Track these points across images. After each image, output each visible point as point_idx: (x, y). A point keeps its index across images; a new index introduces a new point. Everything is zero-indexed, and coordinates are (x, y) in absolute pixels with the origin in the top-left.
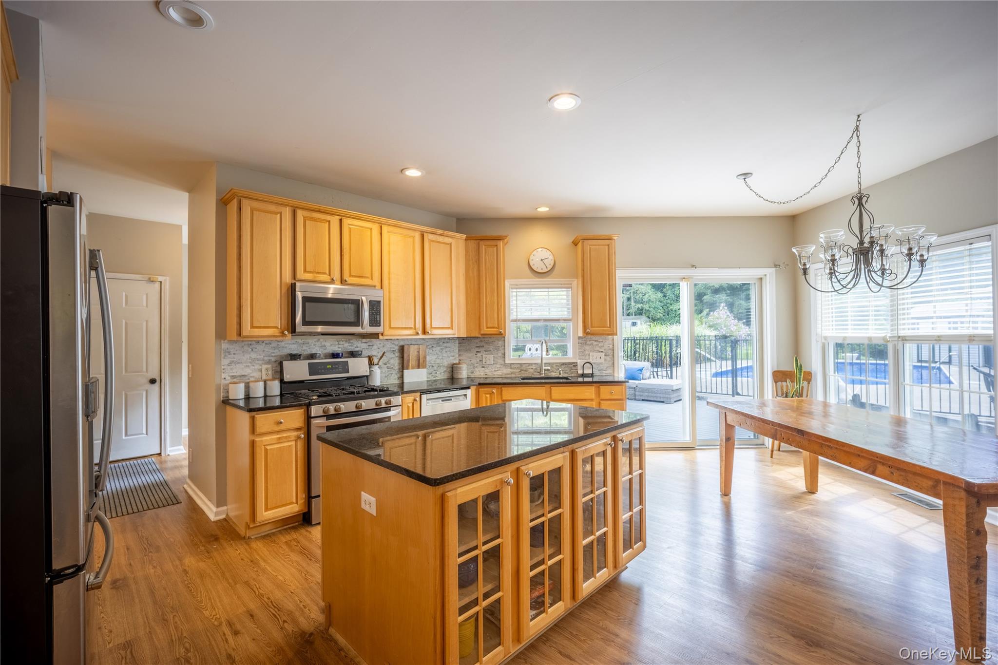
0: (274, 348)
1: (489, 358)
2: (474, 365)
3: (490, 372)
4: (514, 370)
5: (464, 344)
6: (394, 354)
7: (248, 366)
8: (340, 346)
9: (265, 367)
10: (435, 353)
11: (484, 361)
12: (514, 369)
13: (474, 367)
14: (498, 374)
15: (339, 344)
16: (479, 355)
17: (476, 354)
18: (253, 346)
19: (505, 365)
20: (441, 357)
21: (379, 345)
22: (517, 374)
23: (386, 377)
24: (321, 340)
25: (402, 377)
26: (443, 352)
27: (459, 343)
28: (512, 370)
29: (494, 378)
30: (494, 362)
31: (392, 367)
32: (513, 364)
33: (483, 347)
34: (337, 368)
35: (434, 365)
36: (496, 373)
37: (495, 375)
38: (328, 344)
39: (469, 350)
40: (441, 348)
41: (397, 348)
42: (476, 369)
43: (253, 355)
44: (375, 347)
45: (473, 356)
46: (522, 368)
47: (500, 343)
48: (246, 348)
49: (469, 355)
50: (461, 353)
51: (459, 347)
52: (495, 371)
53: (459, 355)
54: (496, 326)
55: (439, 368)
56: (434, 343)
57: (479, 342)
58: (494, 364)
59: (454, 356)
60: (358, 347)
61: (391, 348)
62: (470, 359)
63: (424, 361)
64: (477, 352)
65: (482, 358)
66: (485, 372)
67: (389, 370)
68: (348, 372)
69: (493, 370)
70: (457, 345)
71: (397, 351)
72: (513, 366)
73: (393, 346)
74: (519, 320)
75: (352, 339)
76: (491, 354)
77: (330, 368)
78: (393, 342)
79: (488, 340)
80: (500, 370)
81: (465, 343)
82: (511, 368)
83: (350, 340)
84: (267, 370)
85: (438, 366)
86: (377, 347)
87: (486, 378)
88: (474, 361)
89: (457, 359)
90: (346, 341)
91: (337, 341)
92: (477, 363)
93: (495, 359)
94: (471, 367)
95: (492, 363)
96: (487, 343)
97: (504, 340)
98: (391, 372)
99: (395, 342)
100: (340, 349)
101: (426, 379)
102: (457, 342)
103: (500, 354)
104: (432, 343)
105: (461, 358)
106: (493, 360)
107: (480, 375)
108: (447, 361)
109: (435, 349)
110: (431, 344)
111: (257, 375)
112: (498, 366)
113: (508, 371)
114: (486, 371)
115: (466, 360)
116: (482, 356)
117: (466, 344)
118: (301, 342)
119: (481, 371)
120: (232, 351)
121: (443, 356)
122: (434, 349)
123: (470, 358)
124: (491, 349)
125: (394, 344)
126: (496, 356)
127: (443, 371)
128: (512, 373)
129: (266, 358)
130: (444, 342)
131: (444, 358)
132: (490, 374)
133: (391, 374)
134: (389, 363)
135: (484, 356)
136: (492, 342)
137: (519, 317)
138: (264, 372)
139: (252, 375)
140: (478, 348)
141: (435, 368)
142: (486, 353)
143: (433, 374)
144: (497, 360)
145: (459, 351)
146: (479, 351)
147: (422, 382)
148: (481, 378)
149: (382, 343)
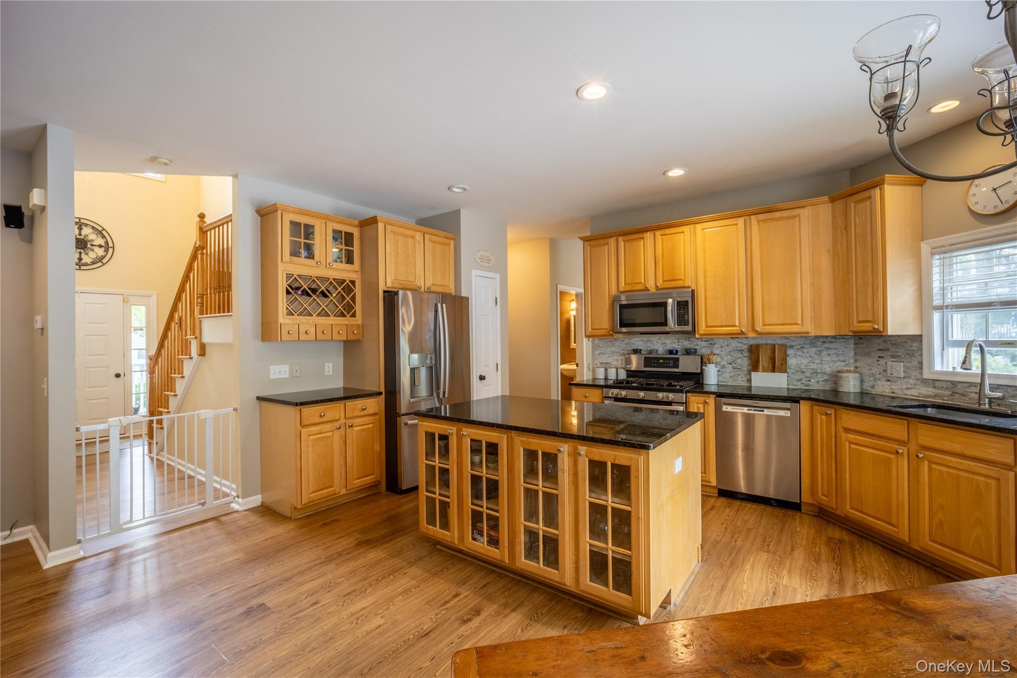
0: (627, 344)
1: (898, 368)
2: (875, 375)
3: (900, 389)
4: (940, 392)
5: (861, 346)
6: (742, 353)
7: (609, 357)
8: (680, 344)
9: (620, 358)
10: (808, 356)
11: (889, 372)
12: (939, 389)
13: (875, 379)
14: (912, 394)
15: (678, 342)
16: (882, 362)
17: (878, 361)
18: (613, 342)
19: (925, 382)
20: (818, 361)
21: (722, 344)
22: (945, 398)
23: (731, 377)
24: (662, 338)
25: (750, 381)
26: (822, 355)
27: (855, 344)
28: (936, 391)
29: (907, 399)
30: (906, 375)
31: (739, 367)
32: (938, 380)
33: (889, 350)
34: (669, 363)
35: (804, 370)
36: (906, 392)
37: (906, 395)
38: (668, 342)
39: (868, 354)
40: (819, 349)
41: (745, 347)
42: (879, 383)
43: (613, 349)
44: (717, 346)
45: (873, 362)
46: (956, 390)
47: (915, 344)
48: (608, 343)
49: (869, 361)
50: (859, 358)
51: (854, 349)
52: (907, 389)
53: (856, 361)
54: (871, 319)
55: (814, 375)
56: (806, 342)
57: (883, 342)
58: (904, 377)
59: (844, 361)
60: (698, 345)
61: (737, 347)
62: (870, 368)
63: (782, 364)
64: (879, 357)
65: (887, 367)
66: (892, 389)
67: (735, 370)
68: (678, 367)
69: (904, 387)
70: (852, 346)
71: (745, 351)
72: (937, 384)
73: (741, 345)
74: (947, 307)
75: (691, 338)
76: (901, 362)
77: (662, 363)
78: (739, 341)
79: (896, 341)
80: (915, 388)
81: (863, 344)
82: (935, 387)
83: (689, 338)
84: (621, 360)
85: (813, 373)
86: (720, 346)
87: (893, 398)
88: (875, 370)
89: (853, 365)
90: (686, 339)
91: (678, 340)
92: (879, 374)
93: (907, 370)
94: (872, 379)
95: (902, 377)
96: (894, 344)
97: (921, 341)
98: (739, 373)
99: (742, 341)
100: (680, 347)
101: (786, 386)
102: (852, 341)
103: (915, 363)
104: (802, 342)
105: (858, 364)
106: (904, 372)
107: (885, 392)
108: (830, 367)
109: (807, 350)
110: (800, 345)
111: (615, 363)
112: (911, 381)
113: (930, 391)
114: (893, 387)
115: (864, 368)
116: (886, 363)
117: (865, 345)
118: (646, 339)
119: (886, 387)
120: (601, 346)
121: (822, 361)
122: (805, 351)
123: (869, 366)
124: (901, 354)
125: (741, 343)
126: (908, 365)
127: (822, 379)
128: (936, 396)
129: (621, 352)
130: (823, 342)
131: (823, 362)
132: (899, 393)
133: (739, 375)
134: (735, 363)
135: (889, 363)
136: (902, 342)
137: (948, 301)
138: (620, 361)
139: (613, 363)
140: (881, 352)
141: (808, 374)
142: (893, 360)
143: (804, 381)
144: (910, 371)
145: (855, 354)
146: (883, 355)
147: (780, 389)
148: (885, 396)
149: (726, 341)
